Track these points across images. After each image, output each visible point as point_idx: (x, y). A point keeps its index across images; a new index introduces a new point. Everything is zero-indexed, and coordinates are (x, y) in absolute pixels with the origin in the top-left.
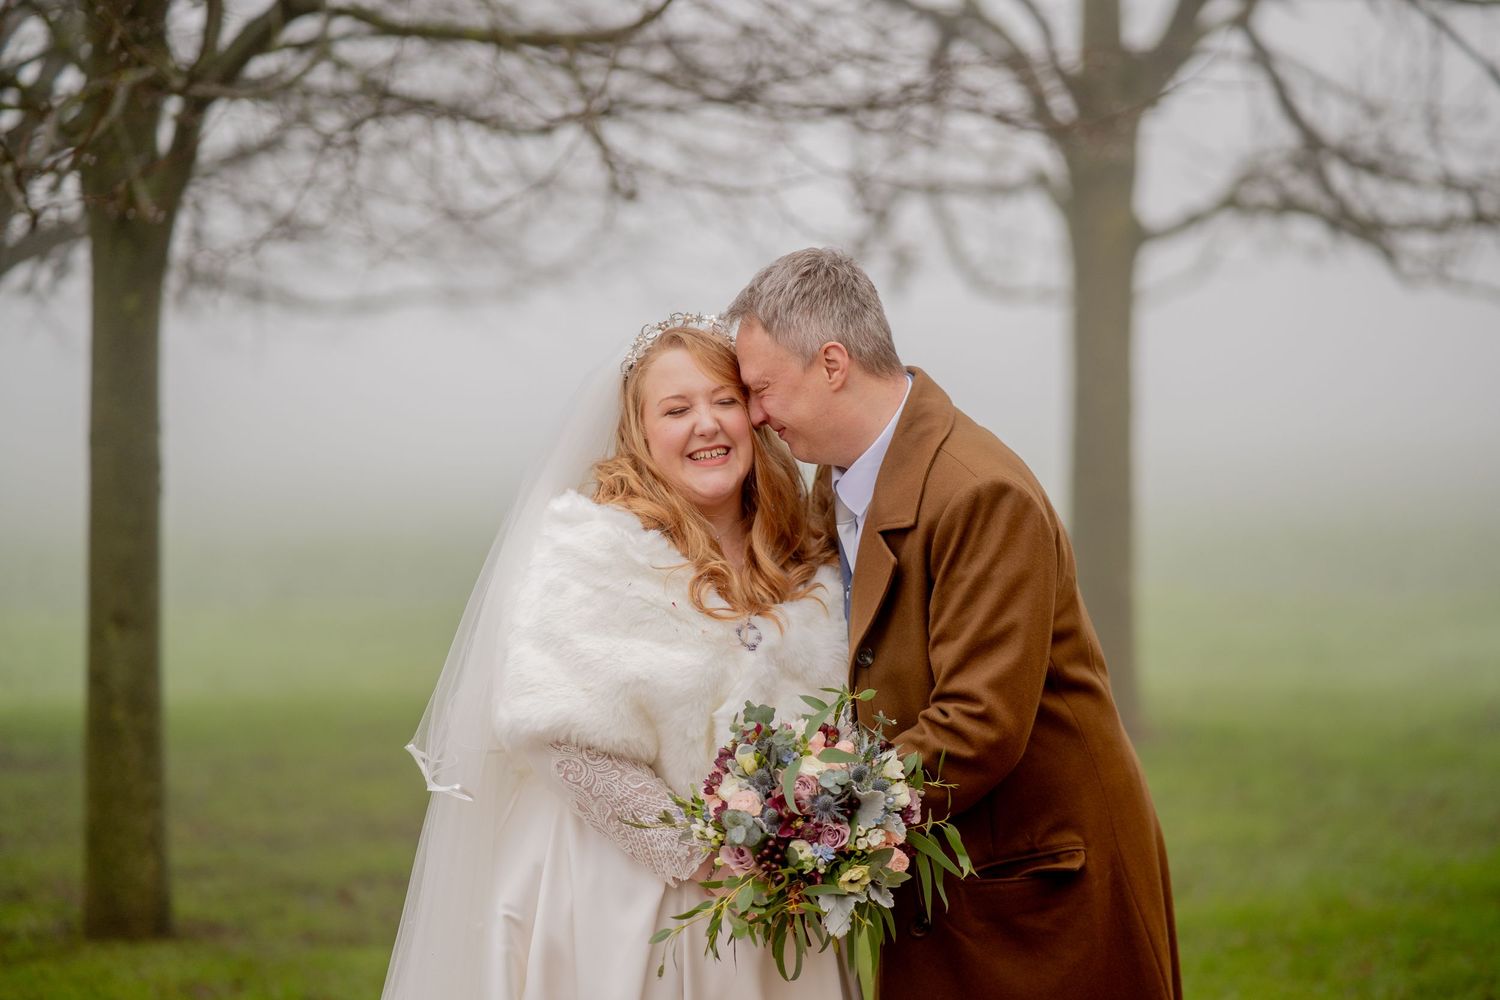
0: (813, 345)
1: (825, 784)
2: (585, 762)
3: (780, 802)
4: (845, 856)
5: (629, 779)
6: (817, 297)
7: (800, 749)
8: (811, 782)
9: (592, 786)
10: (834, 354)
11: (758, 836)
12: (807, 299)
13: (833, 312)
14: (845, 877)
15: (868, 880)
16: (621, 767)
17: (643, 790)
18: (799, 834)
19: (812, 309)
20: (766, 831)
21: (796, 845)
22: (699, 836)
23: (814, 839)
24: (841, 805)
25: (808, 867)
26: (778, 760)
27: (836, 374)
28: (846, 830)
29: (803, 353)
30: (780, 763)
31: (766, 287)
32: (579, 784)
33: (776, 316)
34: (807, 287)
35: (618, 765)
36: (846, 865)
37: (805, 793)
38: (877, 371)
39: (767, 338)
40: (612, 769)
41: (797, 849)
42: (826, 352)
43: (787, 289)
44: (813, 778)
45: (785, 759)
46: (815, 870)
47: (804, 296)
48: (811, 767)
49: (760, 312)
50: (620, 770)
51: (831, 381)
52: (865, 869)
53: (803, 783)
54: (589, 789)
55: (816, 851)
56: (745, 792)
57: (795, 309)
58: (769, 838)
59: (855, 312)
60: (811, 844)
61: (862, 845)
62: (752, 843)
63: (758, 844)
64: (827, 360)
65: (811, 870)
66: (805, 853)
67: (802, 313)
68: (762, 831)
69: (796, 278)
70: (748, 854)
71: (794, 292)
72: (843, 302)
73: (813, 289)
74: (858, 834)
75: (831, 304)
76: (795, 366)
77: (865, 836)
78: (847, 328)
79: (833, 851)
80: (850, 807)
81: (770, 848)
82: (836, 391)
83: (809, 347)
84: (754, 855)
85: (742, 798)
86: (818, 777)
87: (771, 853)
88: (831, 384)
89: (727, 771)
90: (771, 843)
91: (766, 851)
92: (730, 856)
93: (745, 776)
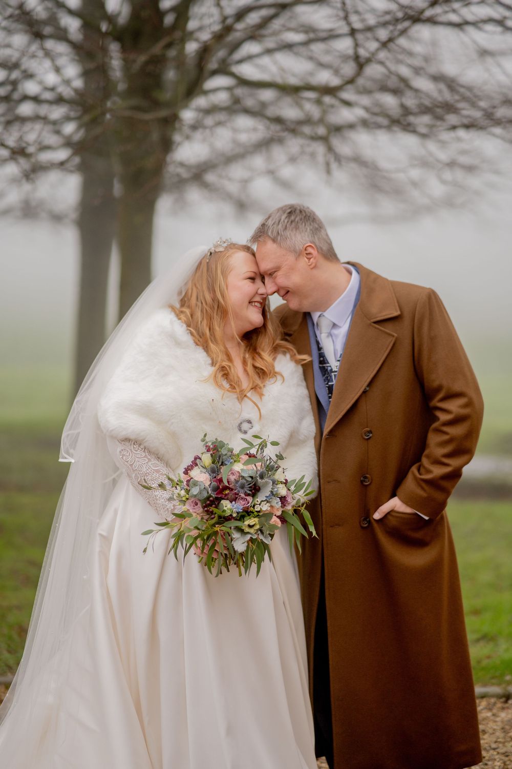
0: (299, 246)
1: (243, 474)
2: (132, 451)
3: (221, 480)
4: (247, 513)
5: (151, 464)
6: (298, 222)
7: (235, 458)
8: (236, 473)
9: (133, 464)
10: (310, 250)
11: (205, 495)
12: (293, 224)
13: (307, 229)
14: (247, 523)
15: (258, 527)
16: (149, 457)
17: (158, 471)
18: (226, 497)
19: (297, 228)
20: (210, 492)
21: (224, 502)
22: (177, 495)
23: (234, 500)
24: (250, 487)
25: (228, 513)
26: (222, 462)
27: (311, 260)
28: (250, 499)
29: (295, 251)
30: (223, 464)
31: (270, 222)
32: (127, 462)
33: (279, 233)
34: (293, 218)
35: (148, 455)
36: (248, 517)
37: (232, 478)
38: (331, 258)
39: (275, 246)
40: (144, 457)
41: (224, 505)
42: (305, 250)
43: (282, 220)
44: (238, 472)
45: (226, 463)
46: (231, 515)
47: (292, 222)
48: (238, 467)
49: (270, 234)
50: (149, 459)
51: (309, 264)
52: (256, 520)
53: (233, 474)
54: (131, 465)
55: (233, 506)
56: (203, 474)
57: (288, 229)
58: (210, 496)
59: (317, 229)
60: (231, 502)
61: (257, 508)
62: (202, 498)
63: (205, 499)
64: (306, 254)
65: (229, 514)
66: (227, 506)
67: (292, 230)
68: (208, 493)
69: (285, 215)
70: (199, 504)
71: (286, 221)
72: (310, 224)
73: (295, 219)
74: (257, 503)
75: (305, 225)
76: (291, 258)
77: (260, 504)
78: (314, 237)
79: (242, 508)
80: (255, 490)
81: (211, 501)
82: (312, 269)
83: (297, 248)
84: (202, 504)
85: (201, 477)
86: (240, 471)
87: (210, 504)
88: (310, 265)
89: (196, 465)
90: (211, 499)
91: (208, 502)
92: (191, 506)
93: (204, 467)
